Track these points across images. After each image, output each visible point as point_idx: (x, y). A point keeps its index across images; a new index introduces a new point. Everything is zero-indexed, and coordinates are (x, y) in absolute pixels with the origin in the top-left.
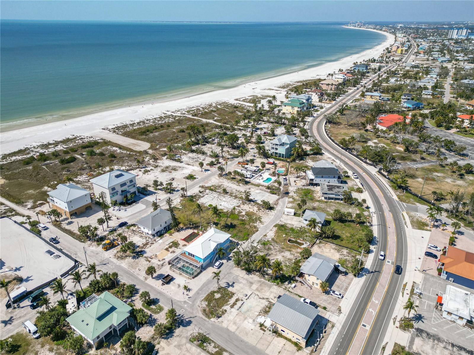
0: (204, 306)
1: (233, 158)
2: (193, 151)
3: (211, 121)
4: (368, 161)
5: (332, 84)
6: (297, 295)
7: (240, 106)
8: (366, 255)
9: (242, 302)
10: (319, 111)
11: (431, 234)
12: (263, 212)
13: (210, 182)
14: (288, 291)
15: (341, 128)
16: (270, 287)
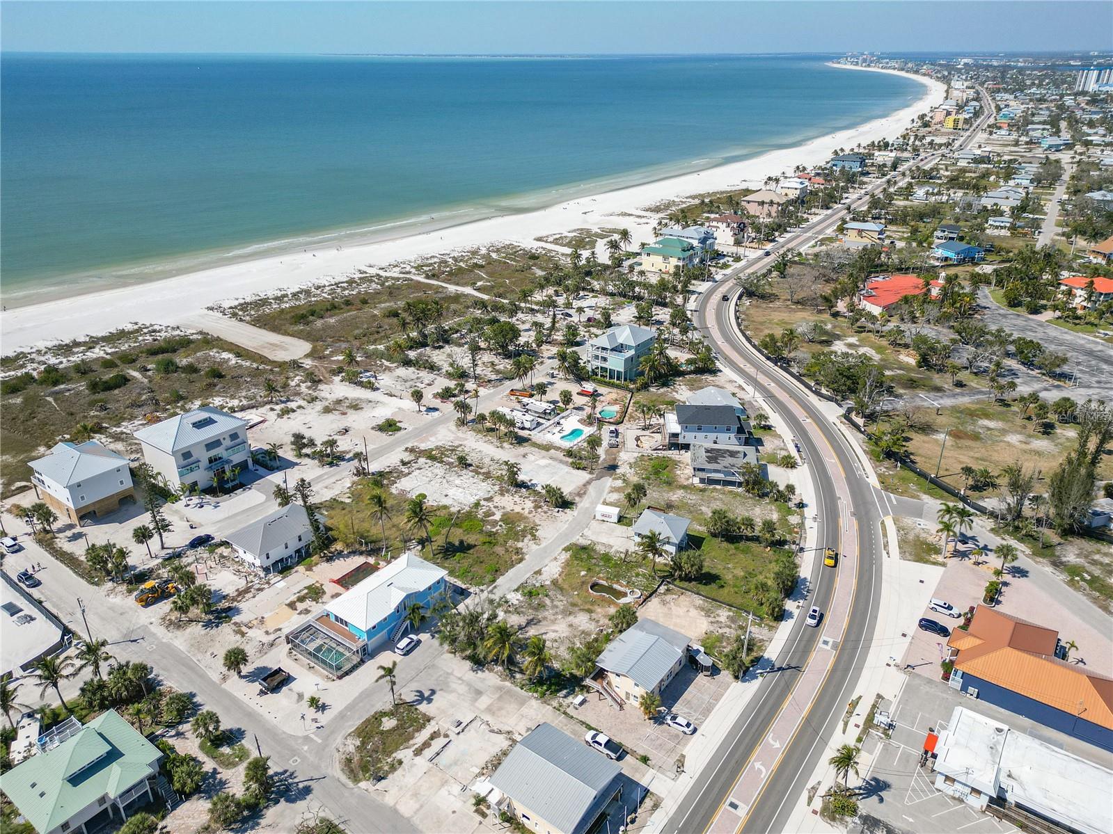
0: (351, 749)
1: (500, 380)
2: (407, 363)
3: (468, 290)
4: (824, 391)
5: (771, 203)
6: (583, 723)
7: (545, 254)
8: (774, 624)
9: (447, 740)
10: (730, 266)
11: (945, 572)
12: (545, 512)
13: (432, 439)
14: (565, 713)
15: (774, 310)
16: (522, 703)
